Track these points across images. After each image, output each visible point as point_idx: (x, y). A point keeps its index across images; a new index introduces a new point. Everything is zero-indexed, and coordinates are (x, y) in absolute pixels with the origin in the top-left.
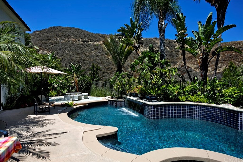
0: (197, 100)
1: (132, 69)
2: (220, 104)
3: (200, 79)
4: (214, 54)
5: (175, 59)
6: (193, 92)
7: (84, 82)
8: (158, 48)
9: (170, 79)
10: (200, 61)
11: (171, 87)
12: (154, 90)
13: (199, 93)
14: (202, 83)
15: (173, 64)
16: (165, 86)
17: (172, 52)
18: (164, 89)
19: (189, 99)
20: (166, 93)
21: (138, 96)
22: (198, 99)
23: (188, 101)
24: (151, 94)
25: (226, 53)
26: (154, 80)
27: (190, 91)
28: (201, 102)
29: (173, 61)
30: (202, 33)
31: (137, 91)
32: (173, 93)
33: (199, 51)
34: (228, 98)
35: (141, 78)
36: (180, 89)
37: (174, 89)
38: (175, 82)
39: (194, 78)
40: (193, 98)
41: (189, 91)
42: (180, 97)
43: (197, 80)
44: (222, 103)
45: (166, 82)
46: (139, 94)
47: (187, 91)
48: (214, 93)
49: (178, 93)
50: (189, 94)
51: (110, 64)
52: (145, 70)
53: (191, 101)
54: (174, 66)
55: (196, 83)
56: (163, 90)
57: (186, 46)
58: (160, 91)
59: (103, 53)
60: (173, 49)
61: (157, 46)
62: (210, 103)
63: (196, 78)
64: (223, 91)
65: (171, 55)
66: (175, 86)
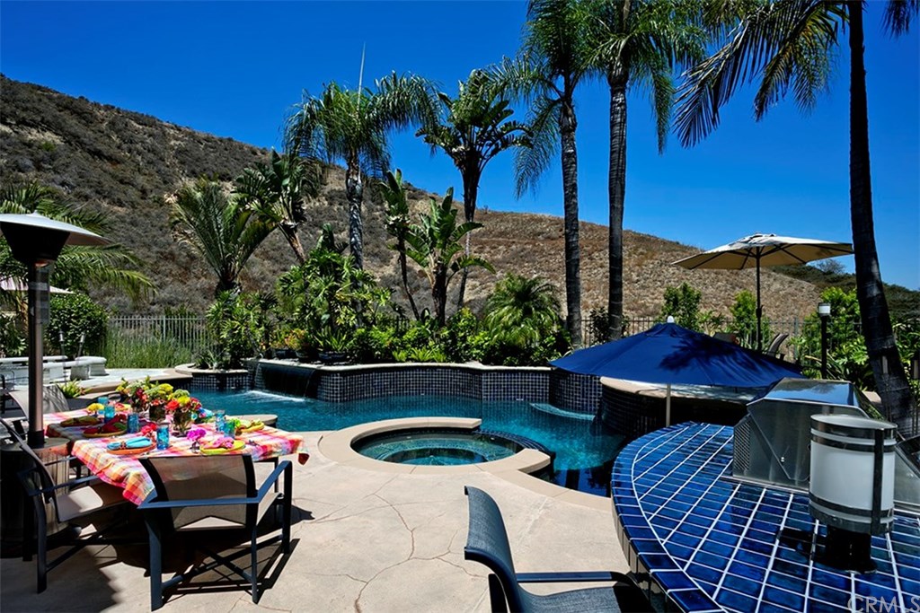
0: (427, 358)
1: (285, 289)
2: (464, 362)
3: (433, 315)
4: (455, 268)
5: (384, 244)
6: (421, 341)
7: (74, 318)
8: (327, 200)
9: (373, 315)
10: (432, 278)
11: (376, 333)
12: (340, 338)
13: (431, 343)
14: (437, 323)
15: (378, 259)
16: (363, 330)
17: (373, 219)
18: (361, 337)
19: (413, 356)
20: (367, 345)
21: (297, 357)
22: (428, 355)
23: (412, 360)
24: (331, 346)
25: (514, 242)
26: (342, 316)
27: (415, 340)
28: (433, 361)
29: (376, 250)
30: (436, 224)
31: (293, 342)
32: (381, 345)
33: (431, 259)
34: (475, 351)
35: (307, 311)
36: (394, 336)
37: (384, 337)
38: (385, 322)
39: (424, 312)
40: (420, 353)
41: (412, 339)
42: (395, 354)
43: (428, 317)
44: (468, 360)
45: (365, 320)
46: (299, 351)
47: (409, 340)
48: (455, 342)
49: (391, 344)
50: (413, 346)
51: (132, 242)
52: (321, 294)
53: (416, 361)
54: (381, 267)
55: (426, 324)
56: (358, 339)
57: (407, 245)
58: (352, 342)
59: (88, 191)
60: (377, 210)
61: (326, 193)
62: (449, 361)
63: (427, 313)
64: (469, 338)
65: (372, 230)
66: (386, 330)
